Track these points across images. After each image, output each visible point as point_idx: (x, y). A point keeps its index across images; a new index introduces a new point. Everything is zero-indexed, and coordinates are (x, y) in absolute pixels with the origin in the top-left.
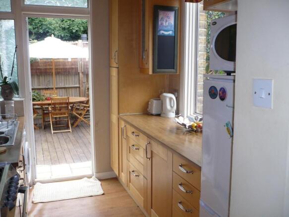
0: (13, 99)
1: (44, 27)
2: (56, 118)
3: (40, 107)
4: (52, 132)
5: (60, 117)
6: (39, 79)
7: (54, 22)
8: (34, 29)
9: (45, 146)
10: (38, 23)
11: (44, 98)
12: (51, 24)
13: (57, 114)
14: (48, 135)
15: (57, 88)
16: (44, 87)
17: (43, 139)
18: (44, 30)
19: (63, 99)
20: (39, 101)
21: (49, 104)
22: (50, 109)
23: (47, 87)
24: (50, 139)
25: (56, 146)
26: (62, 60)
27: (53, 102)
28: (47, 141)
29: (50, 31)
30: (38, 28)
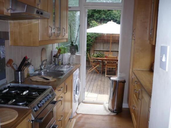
0: (76, 54)
1: (112, 16)
2: (110, 68)
3: (101, 61)
4: (106, 76)
5: (112, 68)
6: (104, 45)
7: (117, 13)
8: (106, 17)
9: (99, 83)
10: (109, 14)
11: (104, 56)
12: (115, 15)
13: (110, 66)
14: (103, 77)
15: (111, 51)
16: (106, 50)
17: (100, 79)
18: (112, 18)
19: (114, 58)
20: (101, 57)
21: (106, 60)
22: (106, 63)
23: (107, 50)
24: (103, 79)
25: (105, 84)
26: (117, 35)
27: (108, 59)
28: (101, 81)
29: (114, 18)
30: (108, 16)
